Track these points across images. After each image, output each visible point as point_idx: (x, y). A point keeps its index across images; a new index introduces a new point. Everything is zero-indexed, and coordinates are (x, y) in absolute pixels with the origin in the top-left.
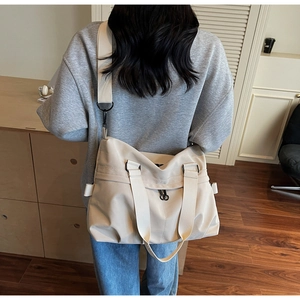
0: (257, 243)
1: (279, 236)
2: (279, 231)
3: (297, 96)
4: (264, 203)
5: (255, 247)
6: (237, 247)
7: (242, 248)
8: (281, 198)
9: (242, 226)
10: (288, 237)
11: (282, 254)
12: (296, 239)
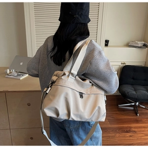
0: (118, 132)
1: (126, 128)
2: (127, 125)
3: (122, 63)
4: (117, 114)
5: (118, 135)
6: (109, 136)
7: (112, 136)
8: (124, 110)
9: (110, 126)
10: (131, 128)
11: (130, 136)
12: (134, 128)
